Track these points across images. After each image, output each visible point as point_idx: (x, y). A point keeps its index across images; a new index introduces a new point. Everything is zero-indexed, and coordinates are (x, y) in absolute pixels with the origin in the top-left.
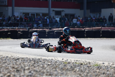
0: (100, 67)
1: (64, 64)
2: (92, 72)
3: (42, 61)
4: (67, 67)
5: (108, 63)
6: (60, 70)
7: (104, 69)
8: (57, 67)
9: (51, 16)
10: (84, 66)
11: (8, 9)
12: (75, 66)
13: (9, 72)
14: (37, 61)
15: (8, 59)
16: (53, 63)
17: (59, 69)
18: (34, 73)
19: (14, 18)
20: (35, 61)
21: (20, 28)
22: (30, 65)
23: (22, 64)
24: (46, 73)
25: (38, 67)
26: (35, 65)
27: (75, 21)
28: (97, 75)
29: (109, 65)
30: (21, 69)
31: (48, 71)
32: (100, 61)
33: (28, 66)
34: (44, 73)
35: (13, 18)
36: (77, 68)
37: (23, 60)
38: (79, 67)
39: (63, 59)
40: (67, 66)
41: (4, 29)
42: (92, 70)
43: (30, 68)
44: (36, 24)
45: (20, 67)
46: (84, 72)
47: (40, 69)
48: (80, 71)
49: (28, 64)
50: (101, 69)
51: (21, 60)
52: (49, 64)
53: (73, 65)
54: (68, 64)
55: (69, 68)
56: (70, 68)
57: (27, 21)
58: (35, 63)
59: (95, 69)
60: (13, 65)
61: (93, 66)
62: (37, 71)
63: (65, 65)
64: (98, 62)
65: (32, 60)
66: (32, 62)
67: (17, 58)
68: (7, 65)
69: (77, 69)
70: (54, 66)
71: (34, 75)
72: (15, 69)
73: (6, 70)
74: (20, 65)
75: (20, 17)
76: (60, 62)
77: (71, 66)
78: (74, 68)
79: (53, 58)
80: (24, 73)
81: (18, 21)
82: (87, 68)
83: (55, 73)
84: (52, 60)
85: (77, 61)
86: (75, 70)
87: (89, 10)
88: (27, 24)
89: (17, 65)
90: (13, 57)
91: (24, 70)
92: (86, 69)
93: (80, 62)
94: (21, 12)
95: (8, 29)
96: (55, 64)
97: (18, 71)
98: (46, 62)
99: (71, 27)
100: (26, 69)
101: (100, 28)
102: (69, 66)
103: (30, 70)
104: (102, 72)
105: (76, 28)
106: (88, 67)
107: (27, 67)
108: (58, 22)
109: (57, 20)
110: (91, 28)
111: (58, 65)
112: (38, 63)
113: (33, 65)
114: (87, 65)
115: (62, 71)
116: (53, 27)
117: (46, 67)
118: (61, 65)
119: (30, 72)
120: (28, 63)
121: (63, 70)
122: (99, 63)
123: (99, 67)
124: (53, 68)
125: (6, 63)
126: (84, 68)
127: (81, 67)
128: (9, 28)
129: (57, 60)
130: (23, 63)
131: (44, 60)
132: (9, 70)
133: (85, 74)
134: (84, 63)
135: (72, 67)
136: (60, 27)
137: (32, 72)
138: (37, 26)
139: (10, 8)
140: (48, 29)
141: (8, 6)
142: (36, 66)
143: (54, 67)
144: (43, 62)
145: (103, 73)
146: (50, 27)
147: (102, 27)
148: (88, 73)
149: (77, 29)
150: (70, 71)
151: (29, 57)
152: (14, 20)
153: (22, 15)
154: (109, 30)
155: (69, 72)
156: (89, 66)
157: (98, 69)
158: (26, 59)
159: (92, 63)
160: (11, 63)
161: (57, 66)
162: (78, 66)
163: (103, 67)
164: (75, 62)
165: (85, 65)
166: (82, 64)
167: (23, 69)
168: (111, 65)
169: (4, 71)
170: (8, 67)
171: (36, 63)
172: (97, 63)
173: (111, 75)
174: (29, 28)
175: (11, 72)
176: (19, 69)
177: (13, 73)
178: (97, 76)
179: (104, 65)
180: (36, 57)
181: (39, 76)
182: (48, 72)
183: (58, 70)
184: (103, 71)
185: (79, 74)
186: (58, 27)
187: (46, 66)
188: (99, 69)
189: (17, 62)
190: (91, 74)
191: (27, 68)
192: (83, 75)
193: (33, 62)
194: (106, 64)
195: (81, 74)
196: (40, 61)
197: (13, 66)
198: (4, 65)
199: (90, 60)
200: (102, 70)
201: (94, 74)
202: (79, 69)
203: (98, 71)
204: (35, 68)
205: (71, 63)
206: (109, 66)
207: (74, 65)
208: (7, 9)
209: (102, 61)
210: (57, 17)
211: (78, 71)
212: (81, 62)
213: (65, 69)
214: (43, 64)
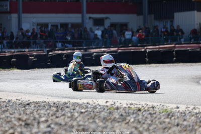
0: (171, 114)
1: (109, 111)
2: (157, 122)
3: (71, 106)
4: (114, 116)
5: (186, 106)
6: (102, 121)
7: (178, 118)
8: (95, 115)
9: (86, 28)
10: (144, 113)
11: (11, 17)
12: (128, 114)
13: (12, 128)
14: (61, 107)
15: (11, 104)
16: (89, 110)
17: (99, 120)
18: (56, 128)
19: (22, 34)
20: (57, 107)
21: (32, 50)
22: (49, 113)
23: (35, 113)
24: (76, 127)
25: (62, 117)
26: (58, 114)
27: (128, 35)
28: (165, 128)
29: (188, 110)
30: (34, 122)
31: (81, 123)
32: (172, 103)
33: (46, 115)
34: (72, 127)
35: (20, 33)
36: (131, 116)
37: (37, 105)
38: (134, 116)
39: (107, 102)
40: (114, 113)
41: (5, 52)
42: (157, 119)
43: (49, 119)
44: (60, 42)
45: (32, 118)
46: (144, 123)
47: (67, 120)
48: (136, 121)
49: (46, 113)
50: (173, 118)
51: (33, 106)
52: (83, 111)
53: (123, 111)
54: (116, 111)
55: (117, 117)
56: (119, 118)
57: (44, 37)
58: (57, 111)
59: (163, 118)
60: (20, 115)
61: (160, 113)
62: (61, 124)
63: (110, 113)
64: (168, 105)
65: (52, 104)
66: (53, 108)
67: (27, 103)
68: (9, 115)
69: (131, 118)
70: (90, 115)
71: (55, 130)
72: (23, 121)
73: (6, 124)
74: (31, 115)
75: (31, 31)
76: (102, 106)
77: (120, 114)
78: (127, 116)
79: (90, 101)
80: (38, 127)
81: (29, 38)
82: (149, 116)
83: (93, 126)
84: (87, 105)
85: (131, 104)
86: (127, 121)
87: (153, 16)
88: (44, 42)
89: (26, 114)
90: (20, 102)
91: (39, 123)
92: (146, 118)
93: (136, 106)
94: (33, 23)
95: (11, 52)
96: (94, 112)
97: (27, 125)
98: (77, 108)
99: (121, 45)
100: (42, 122)
101: (173, 45)
102: (117, 113)
103: (48, 123)
104: (175, 122)
105: (130, 47)
106: (150, 114)
107: (43, 117)
108: (98, 38)
109: (96, 35)
110: (158, 47)
111: (97, 112)
112: (64, 110)
113: (55, 114)
114: (148, 111)
115: (105, 123)
116: (91, 47)
117: (77, 118)
118: (103, 113)
119: (49, 126)
120: (46, 111)
121: (107, 120)
122: (170, 107)
123: (169, 115)
124: (88, 119)
125: (7, 111)
126: (143, 116)
127: (138, 114)
128: (13, 51)
129: (97, 103)
130: (38, 110)
131: (74, 104)
132: (13, 123)
133: (145, 126)
134: (143, 108)
135: (122, 115)
136: (103, 46)
137: (52, 126)
138: (62, 45)
139: (14, 16)
140: (82, 51)
141: (10, 12)
142: (60, 115)
143: (91, 117)
144: (73, 107)
145: (176, 124)
146: (85, 47)
147: (175, 44)
148: (150, 125)
149: (132, 49)
150: (119, 122)
151: (47, 100)
152: (22, 37)
153: (35, 27)
154: (188, 49)
155: (117, 124)
156: (152, 112)
157: (168, 117)
158: (43, 104)
159: (158, 107)
160: (16, 112)
161: (97, 114)
162: (133, 113)
163: (176, 114)
164: (128, 106)
165: (145, 111)
166: (140, 110)
167: (37, 121)
168: (190, 109)
169: (4, 125)
170: (11, 118)
171: (60, 111)
172: (167, 107)
173: (190, 126)
174: (48, 49)
175: (16, 127)
176: (29, 122)
177: (19, 130)
178: (166, 130)
179: (178, 110)
180: (59, 100)
181: (63, 132)
182: (79, 126)
183: (97, 121)
184: (177, 121)
185: (134, 127)
186: (99, 46)
187: (76, 115)
188: (170, 117)
189: (26, 109)
190: (155, 126)
191: (43, 119)
192: (141, 129)
193: (55, 109)
194: (182, 108)
195: (139, 126)
196: (67, 107)
197: (20, 117)
198: (4, 116)
199: (154, 102)
200: (175, 119)
201: (160, 126)
202: (135, 118)
203: (167, 120)
204: (57, 119)
205: (120, 108)
206: (188, 112)
207: (126, 113)
208: (9, 18)
209: (175, 103)
210: (98, 29)
211: (133, 122)
212: (138, 106)
213: (110, 119)
214: (72, 111)
